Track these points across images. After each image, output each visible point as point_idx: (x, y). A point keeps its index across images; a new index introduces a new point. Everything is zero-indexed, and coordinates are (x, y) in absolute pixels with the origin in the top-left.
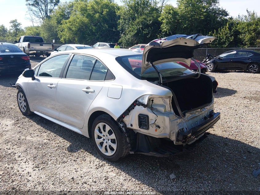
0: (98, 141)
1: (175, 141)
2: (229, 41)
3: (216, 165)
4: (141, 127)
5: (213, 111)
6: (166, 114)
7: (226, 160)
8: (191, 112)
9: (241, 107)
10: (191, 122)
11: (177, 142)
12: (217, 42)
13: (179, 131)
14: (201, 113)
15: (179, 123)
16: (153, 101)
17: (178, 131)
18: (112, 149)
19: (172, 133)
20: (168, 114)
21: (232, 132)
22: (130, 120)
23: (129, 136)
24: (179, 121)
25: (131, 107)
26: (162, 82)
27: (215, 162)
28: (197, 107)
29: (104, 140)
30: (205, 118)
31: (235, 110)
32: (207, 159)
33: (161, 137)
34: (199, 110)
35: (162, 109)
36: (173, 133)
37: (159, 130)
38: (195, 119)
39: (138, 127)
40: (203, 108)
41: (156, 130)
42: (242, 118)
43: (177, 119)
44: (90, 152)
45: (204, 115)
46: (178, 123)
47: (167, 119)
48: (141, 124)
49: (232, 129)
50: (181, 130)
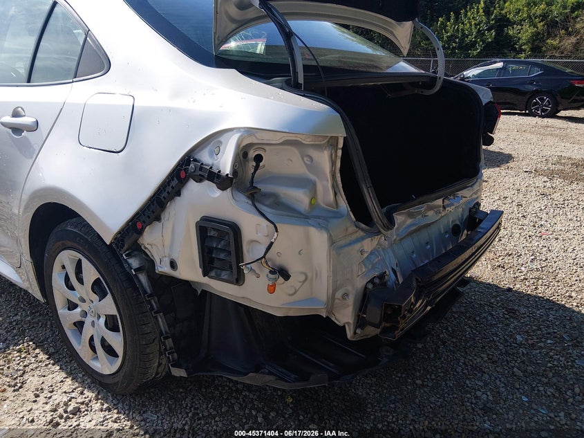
0: (67, 318)
1: (352, 327)
2: (483, 41)
3: (491, 398)
4: (213, 274)
5: (478, 204)
6: (318, 217)
7: (521, 374)
8: (412, 210)
9: (532, 197)
10: (408, 244)
11: (359, 331)
12: (455, 42)
13: (370, 286)
14: (443, 214)
15: (372, 253)
16: (259, 158)
17: (366, 288)
18: (110, 351)
19: (339, 295)
20: (325, 218)
21: (523, 269)
22: (167, 243)
23: (164, 309)
24: (369, 244)
25: (169, 189)
26: (301, 80)
27: (486, 384)
28: (432, 192)
29: (85, 314)
30: (456, 230)
31: (518, 205)
32: (459, 369)
33: (292, 314)
34: (439, 202)
35: (300, 198)
36: (345, 295)
37: (283, 286)
38: (424, 236)
39: (200, 270)
40: (453, 193)
41: (272, 289)
42: (542, 225)
43: (362, 239)
44: (52, 350)
45: (451, 220)
46: (366, 255)
47: (319, 239)
48: (212, 261)
49: (520, 261)
50: (377, 281)
